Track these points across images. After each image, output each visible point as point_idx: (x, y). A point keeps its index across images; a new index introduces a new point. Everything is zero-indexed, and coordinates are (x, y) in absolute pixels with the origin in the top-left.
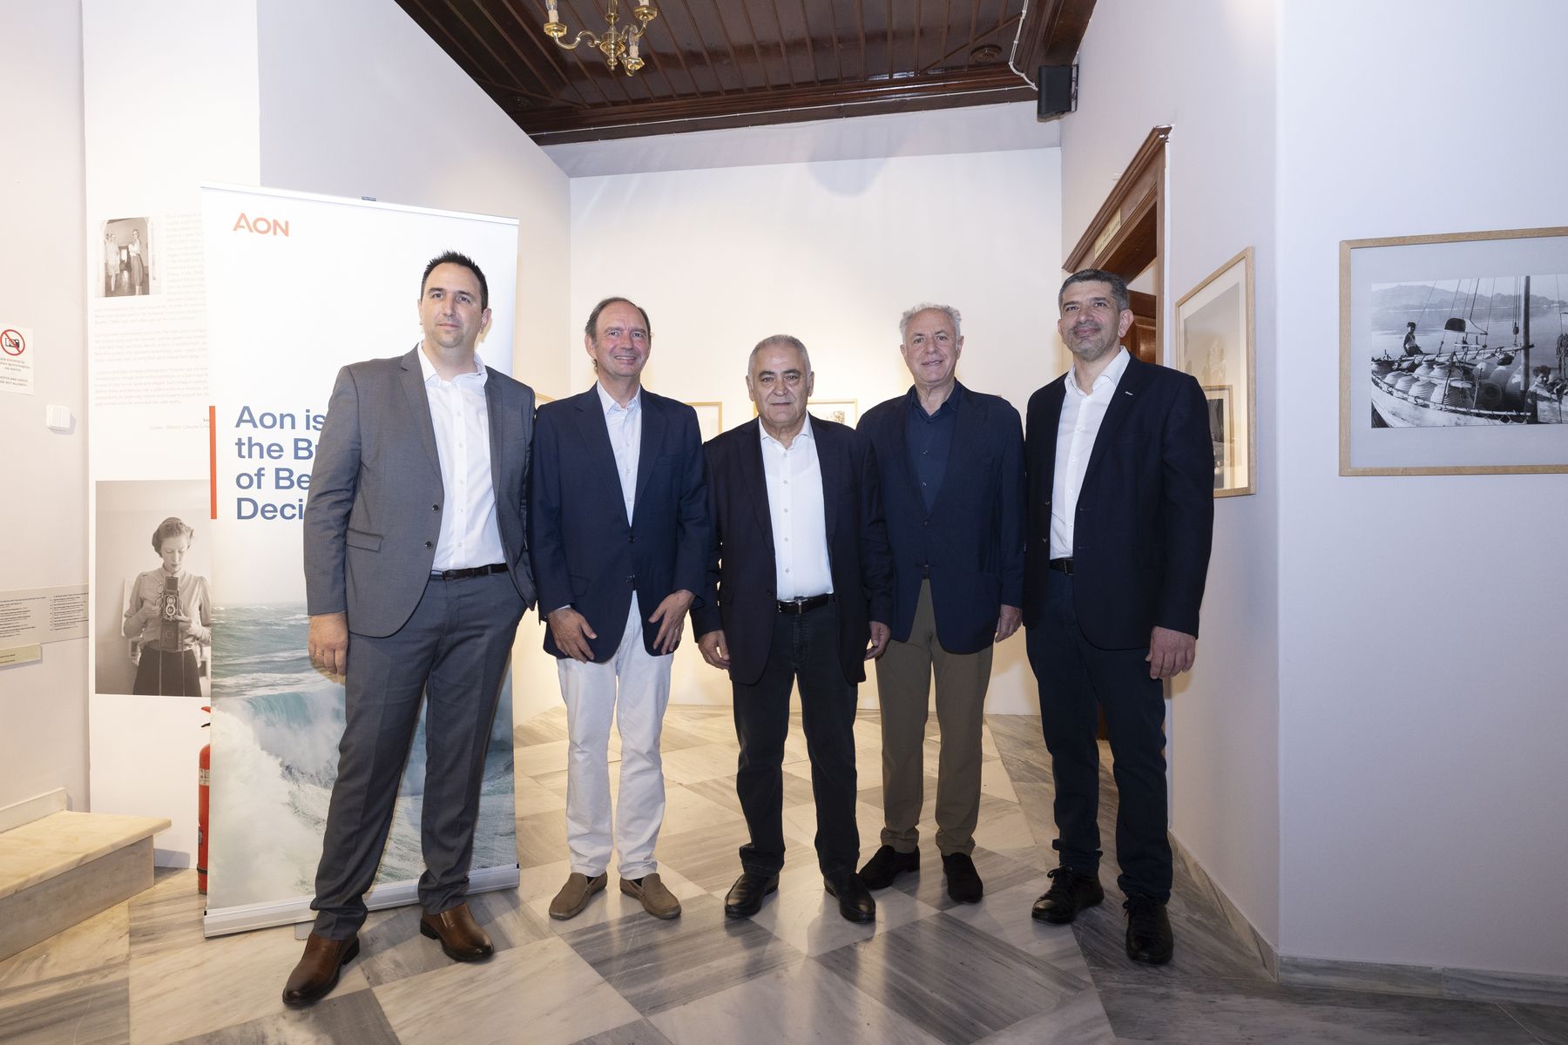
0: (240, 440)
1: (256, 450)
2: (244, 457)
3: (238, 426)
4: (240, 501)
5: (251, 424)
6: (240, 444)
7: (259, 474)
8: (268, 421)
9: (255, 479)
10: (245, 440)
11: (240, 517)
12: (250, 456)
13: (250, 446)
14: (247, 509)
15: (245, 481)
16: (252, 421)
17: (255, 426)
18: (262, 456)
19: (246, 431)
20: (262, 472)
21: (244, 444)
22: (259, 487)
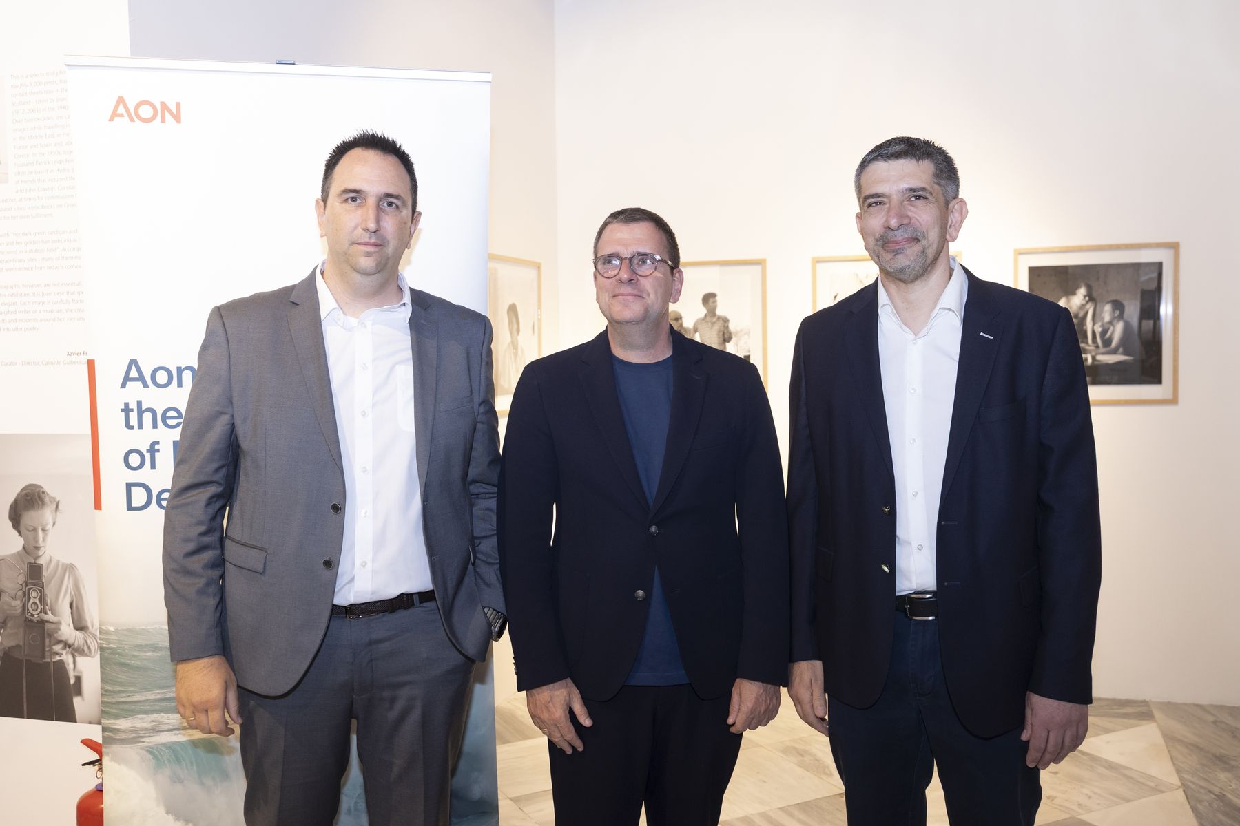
0: (126, 405)
1: (147, 417)
2: (132, 428)
3: (123, 386)
4: (129, 486)
5: (139, 384)
6: (126, 410)
7: (153, 450)
8: (162, 377)
9: (148, 456)
10: (133, 406)
11: (130, 508)
12: (140, 426)
13: (140, 413)
14: (139, 497)
15: (134, 460)
16: (141, 378)
17: (146, 385)
18: (155, 426)
19: (135, 392)
20: (157, 447)
21: (132, 410)
22: (153, 467)
